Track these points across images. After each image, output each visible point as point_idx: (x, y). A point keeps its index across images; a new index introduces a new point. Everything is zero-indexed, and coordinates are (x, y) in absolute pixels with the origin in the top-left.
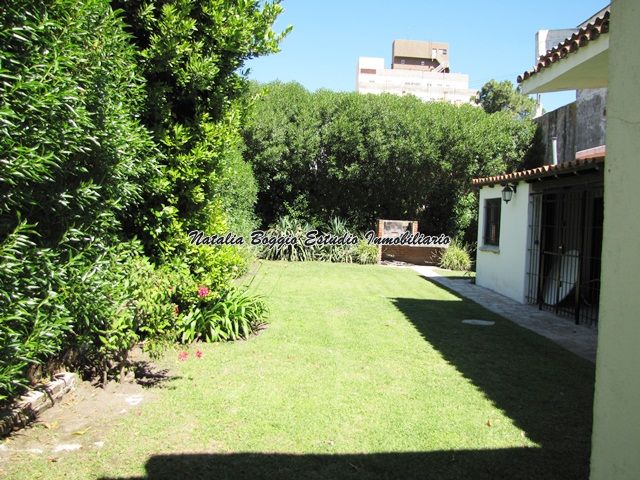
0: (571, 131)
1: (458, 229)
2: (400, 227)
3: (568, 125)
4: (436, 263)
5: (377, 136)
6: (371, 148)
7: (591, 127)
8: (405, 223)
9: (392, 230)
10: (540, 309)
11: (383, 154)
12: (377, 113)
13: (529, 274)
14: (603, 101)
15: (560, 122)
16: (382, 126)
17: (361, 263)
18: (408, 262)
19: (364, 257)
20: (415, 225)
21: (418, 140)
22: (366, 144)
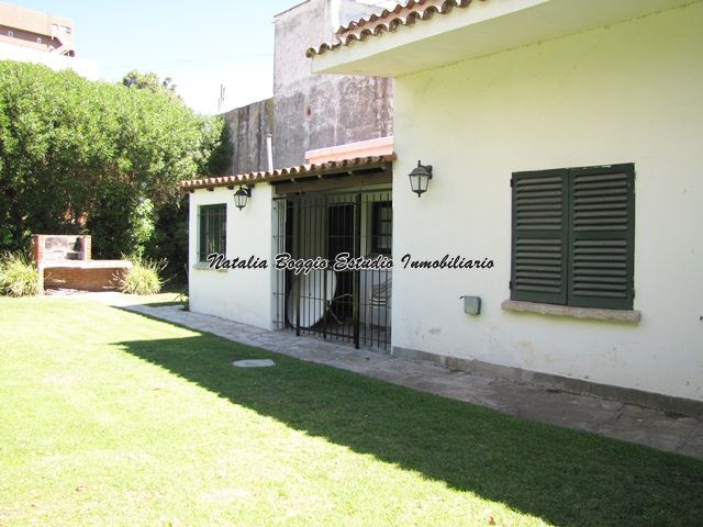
0: (268, 130)
1: (135, 243)
2: (65, 244)
3: (263, 123)
4: (117, 288)
5: (30, 120)
6: (24, 138)
7: (293, 127)
8: (72, 239)
9: (54, 248)
10: (298, 335)
11: (39, 148)
12: (28, 90)
13: (276, 294)
14: (307, 99)
15: (253, 119)
16: (37, 110)
17: (13, 295)
18: (79, 289)
19: (18, 287)
20: (87, 241)
21: (86, 130)
22: (12, 129)
